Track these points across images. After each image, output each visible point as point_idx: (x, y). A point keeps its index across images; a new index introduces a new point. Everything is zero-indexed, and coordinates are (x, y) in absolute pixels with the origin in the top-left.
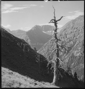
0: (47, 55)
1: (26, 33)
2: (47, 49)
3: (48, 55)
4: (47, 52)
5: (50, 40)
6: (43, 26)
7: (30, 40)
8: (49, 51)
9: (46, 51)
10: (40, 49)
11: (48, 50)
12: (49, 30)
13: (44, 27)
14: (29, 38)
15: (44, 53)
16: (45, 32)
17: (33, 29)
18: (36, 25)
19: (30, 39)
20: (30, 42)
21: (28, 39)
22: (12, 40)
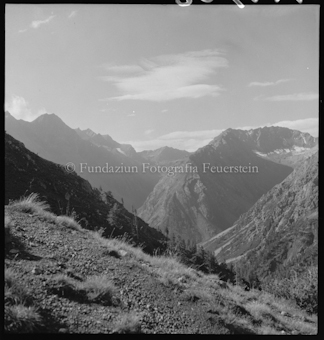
0: (264, 241)
1: (188, 159)
2: (264, 221)
3: (267, 241)
4: (266, 231)
5: (279, 186)
6: (256, 131)
7: (201, 184)
8: (274, 229)
9: (263, 228)
10: (240, 220)
11: (270, 224)
12: (279, 148)
13: (259, 135)
14: (198, 177)
15: (252, 236)
16: (263, 155)
17: (216, 145)
18: (230, 129)
19: (202, 180)
20: (204, 191)
21: (195, 181)
22: (21, 167)
